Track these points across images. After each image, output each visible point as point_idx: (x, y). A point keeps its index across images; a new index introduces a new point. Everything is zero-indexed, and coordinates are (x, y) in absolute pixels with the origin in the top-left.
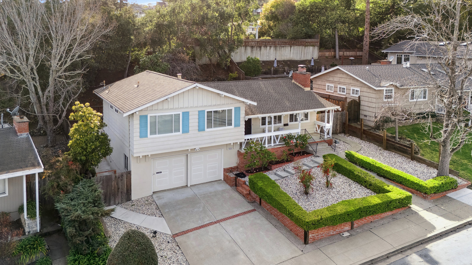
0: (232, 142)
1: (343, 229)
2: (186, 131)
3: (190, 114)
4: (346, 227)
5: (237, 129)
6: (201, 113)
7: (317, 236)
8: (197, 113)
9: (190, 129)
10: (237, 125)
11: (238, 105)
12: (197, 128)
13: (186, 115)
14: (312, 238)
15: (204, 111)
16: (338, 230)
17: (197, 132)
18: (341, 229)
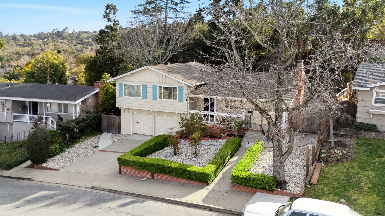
0: (177, 112)
1: (145, 175)
2: (145, 97)
3: (148, 86)
4: (148, 175)
5: (180, 103)
6: (155, 87)
7: (127, 172)
8: (152, 86)
9: (147, 96)
10: (181, 100)
11: (181, 85)
12: (152, 97)
13: (145, 87)
14: (123, 172)
15: (156, 86)
16: (142, 174)
17: (152, 99)
18: (144, 175)
